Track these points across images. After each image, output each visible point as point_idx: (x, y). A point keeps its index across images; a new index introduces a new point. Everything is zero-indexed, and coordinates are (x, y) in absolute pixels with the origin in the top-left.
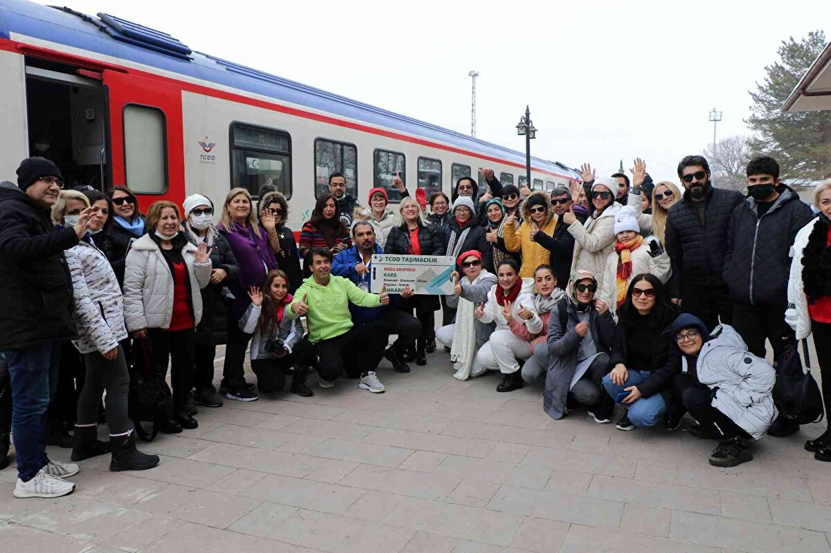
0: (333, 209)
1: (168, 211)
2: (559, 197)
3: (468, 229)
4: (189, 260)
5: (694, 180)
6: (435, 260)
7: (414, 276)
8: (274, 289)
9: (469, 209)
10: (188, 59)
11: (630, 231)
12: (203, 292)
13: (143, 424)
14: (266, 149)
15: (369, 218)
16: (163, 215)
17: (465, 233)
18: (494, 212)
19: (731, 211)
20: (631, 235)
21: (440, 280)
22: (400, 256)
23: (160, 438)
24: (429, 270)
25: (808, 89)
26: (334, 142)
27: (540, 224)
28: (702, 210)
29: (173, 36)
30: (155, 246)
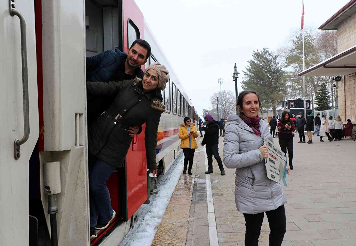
25: (327, 65)
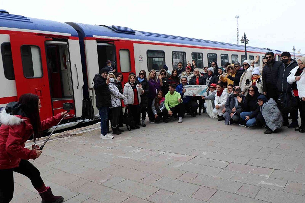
0: (176, 74)
1: (132, 77)
2: (236, 66)
3: (211, 77)
4: (137, 88)
5: (268, 59)
6: (202, 86)
7: (196, 91)
8: (159, 96)
9: (212, 72)
10: (135, 34)
11: (256, 74)
12: (141, 96)
13: (128, 126)
14: (157, 56)
15: (185, 75)
16: (131, 78)
17: (211, 78)
18: (219, 71)
19: (279, 67)
20: (256, 76)
21: (203, 92)
22: (192, 85)
23: (132, 130)
24: (200, 89)
26: (181, 52)
27: (232, 73)
28: (271, 67)
29: (131, 28)
30: (130, 85)
